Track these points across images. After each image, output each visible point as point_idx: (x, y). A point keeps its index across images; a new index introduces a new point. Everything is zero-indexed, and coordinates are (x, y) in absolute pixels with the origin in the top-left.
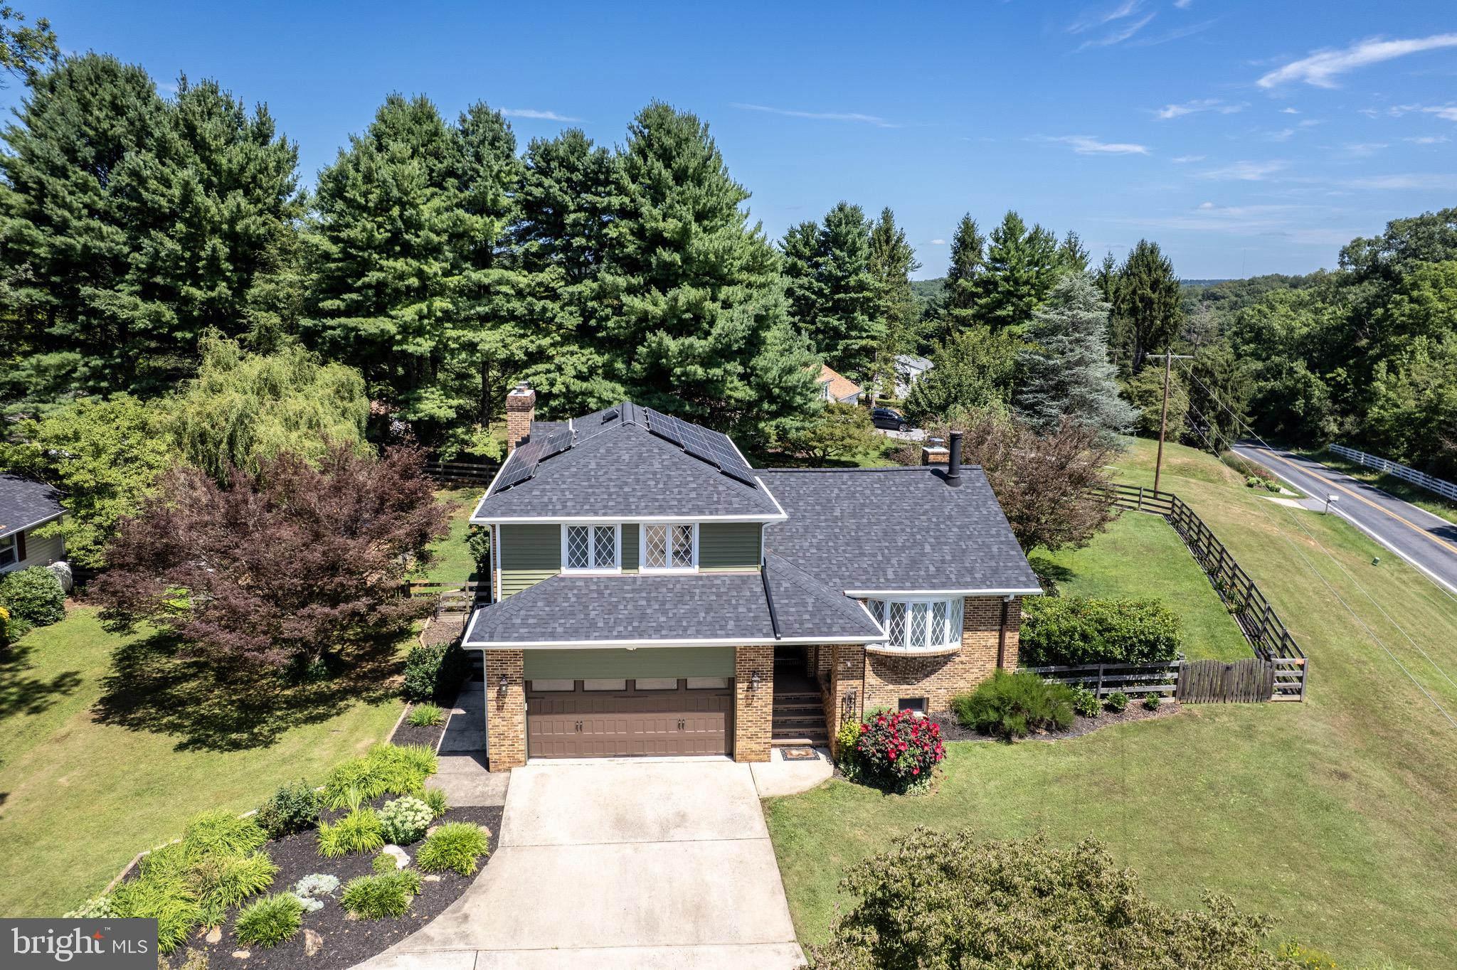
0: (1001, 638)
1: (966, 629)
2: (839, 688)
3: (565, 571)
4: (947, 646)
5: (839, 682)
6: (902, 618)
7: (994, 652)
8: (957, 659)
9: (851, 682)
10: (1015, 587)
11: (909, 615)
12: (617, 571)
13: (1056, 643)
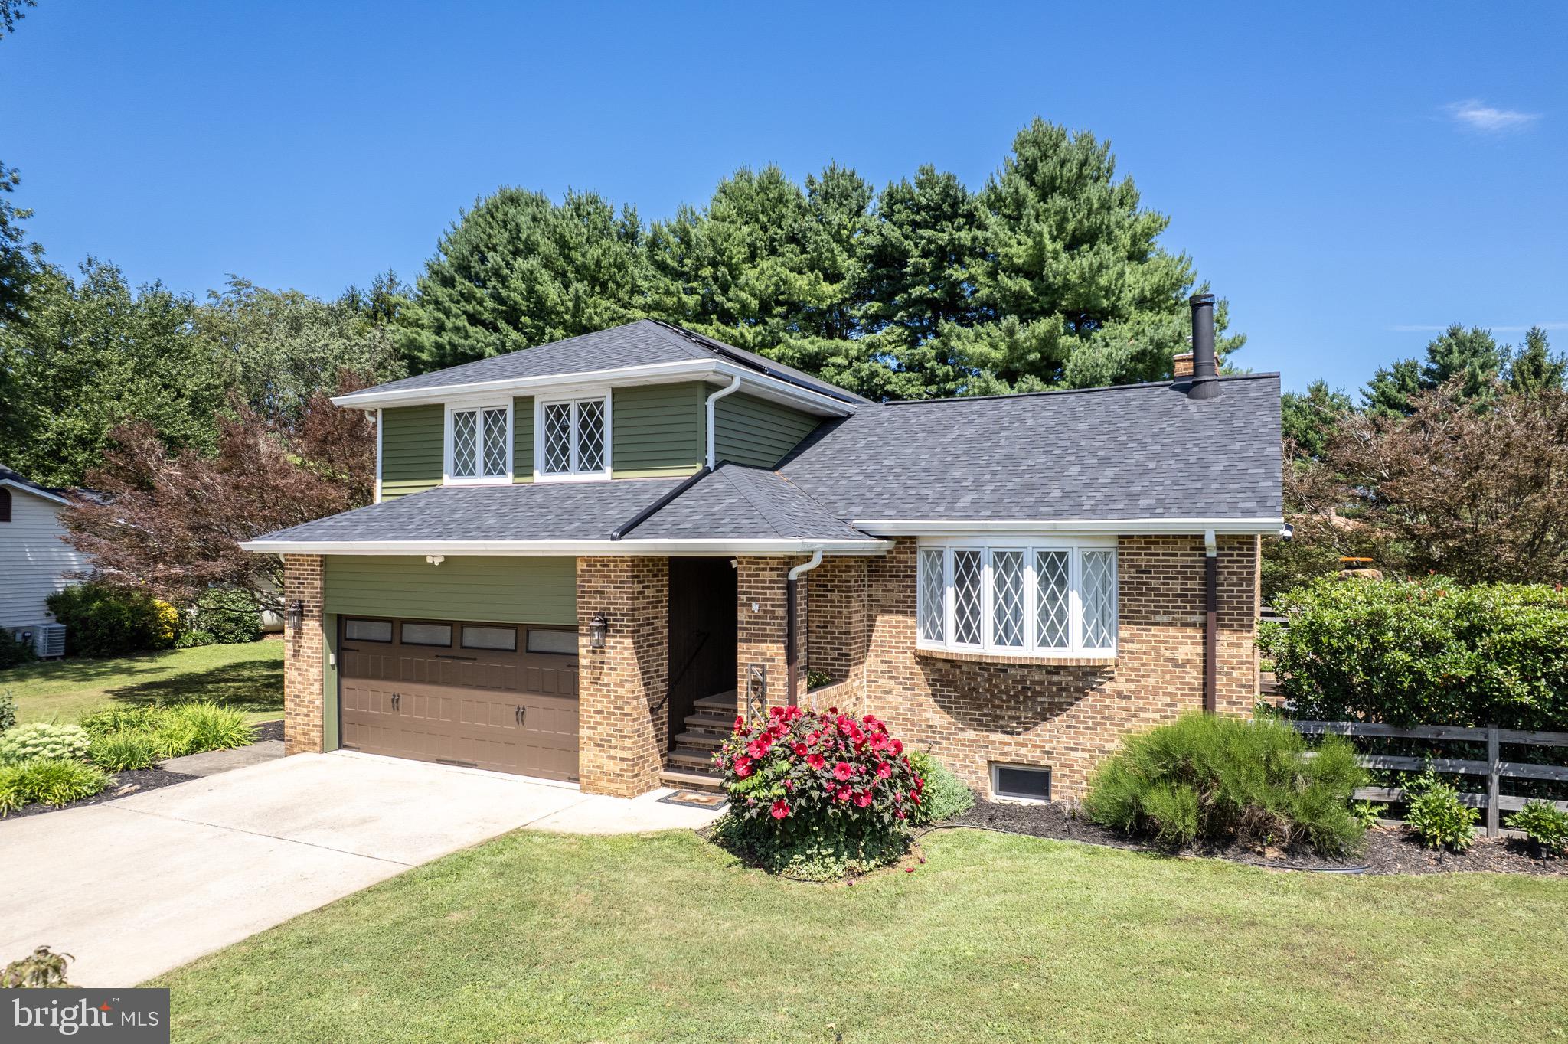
0: (1208, 642)
1: (1126, 618)
2: (741, 658)
3: (448, 481)
4: (1076, 651)
5: (741, 646)
6: (975, 582)
7: (1194, 675)
8: (1108, 686)
9: (762, 647)
10: (1218, 515)
11: (987, 576)
12: (508, 479)
13: (1336, 652)
